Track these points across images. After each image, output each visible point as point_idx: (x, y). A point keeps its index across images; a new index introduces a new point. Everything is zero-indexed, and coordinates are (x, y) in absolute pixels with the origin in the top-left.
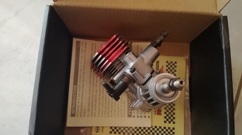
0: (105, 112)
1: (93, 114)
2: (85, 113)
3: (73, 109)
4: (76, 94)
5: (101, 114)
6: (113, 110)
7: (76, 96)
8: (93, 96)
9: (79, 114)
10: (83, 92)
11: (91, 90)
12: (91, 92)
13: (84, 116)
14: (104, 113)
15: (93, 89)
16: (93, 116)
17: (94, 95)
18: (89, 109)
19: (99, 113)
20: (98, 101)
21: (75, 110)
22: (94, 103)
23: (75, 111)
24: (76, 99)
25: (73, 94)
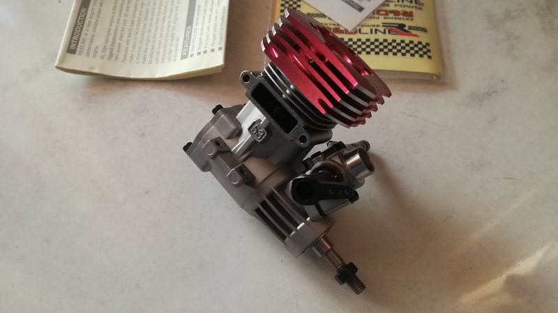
0: (139, 56)
1: (112, 56)
2: (96, 52)
3: (73, 41)
4: (84, 21)
5: (128, 59)
6: (155, 52)
7: (83, 25)
8: (116, 29)
9: (85, 51)
10: (97, 20)
12: (114, 24)
13: (94, 57)
14: (135, 57)
15: (119, 20)
16: (113, 58)
17: (120, 29)
18: (105, 48)
19: (125, 56)
20: (125, 38)
21: (77, 44)
22: (118, 41)
23: (77, 46)
24: (82, 29)
25: (77, 20)
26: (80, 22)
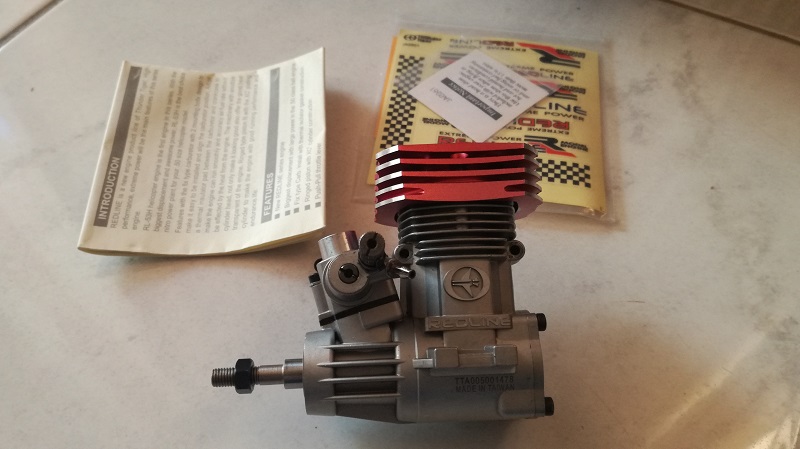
0: (199, 220)
1: (160, 225)
2: (137, 221)
3: (102, 208)
4: (117, 176)
5: (184, 227)
6: (224, 213)
7: (115, 182)
8: (165, 185)
9: (121, 221)
10: (136, 174)
11: (163, 171)
12: (161, 177)
13: (135, 228)
14: (194, 223)
15: (167, 170)
16: (162, 228)
17: (170, 183)
18: (149, 213)
19: (180, 223)
20: (178, 197)
21: (109, 211)
22: (167, 201)
23: (108, 215)
24: (114, 188)
25: (107, 175)
26: (112, 178)
